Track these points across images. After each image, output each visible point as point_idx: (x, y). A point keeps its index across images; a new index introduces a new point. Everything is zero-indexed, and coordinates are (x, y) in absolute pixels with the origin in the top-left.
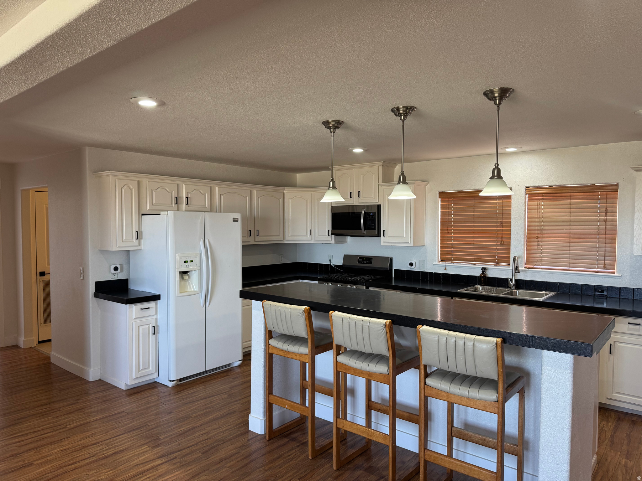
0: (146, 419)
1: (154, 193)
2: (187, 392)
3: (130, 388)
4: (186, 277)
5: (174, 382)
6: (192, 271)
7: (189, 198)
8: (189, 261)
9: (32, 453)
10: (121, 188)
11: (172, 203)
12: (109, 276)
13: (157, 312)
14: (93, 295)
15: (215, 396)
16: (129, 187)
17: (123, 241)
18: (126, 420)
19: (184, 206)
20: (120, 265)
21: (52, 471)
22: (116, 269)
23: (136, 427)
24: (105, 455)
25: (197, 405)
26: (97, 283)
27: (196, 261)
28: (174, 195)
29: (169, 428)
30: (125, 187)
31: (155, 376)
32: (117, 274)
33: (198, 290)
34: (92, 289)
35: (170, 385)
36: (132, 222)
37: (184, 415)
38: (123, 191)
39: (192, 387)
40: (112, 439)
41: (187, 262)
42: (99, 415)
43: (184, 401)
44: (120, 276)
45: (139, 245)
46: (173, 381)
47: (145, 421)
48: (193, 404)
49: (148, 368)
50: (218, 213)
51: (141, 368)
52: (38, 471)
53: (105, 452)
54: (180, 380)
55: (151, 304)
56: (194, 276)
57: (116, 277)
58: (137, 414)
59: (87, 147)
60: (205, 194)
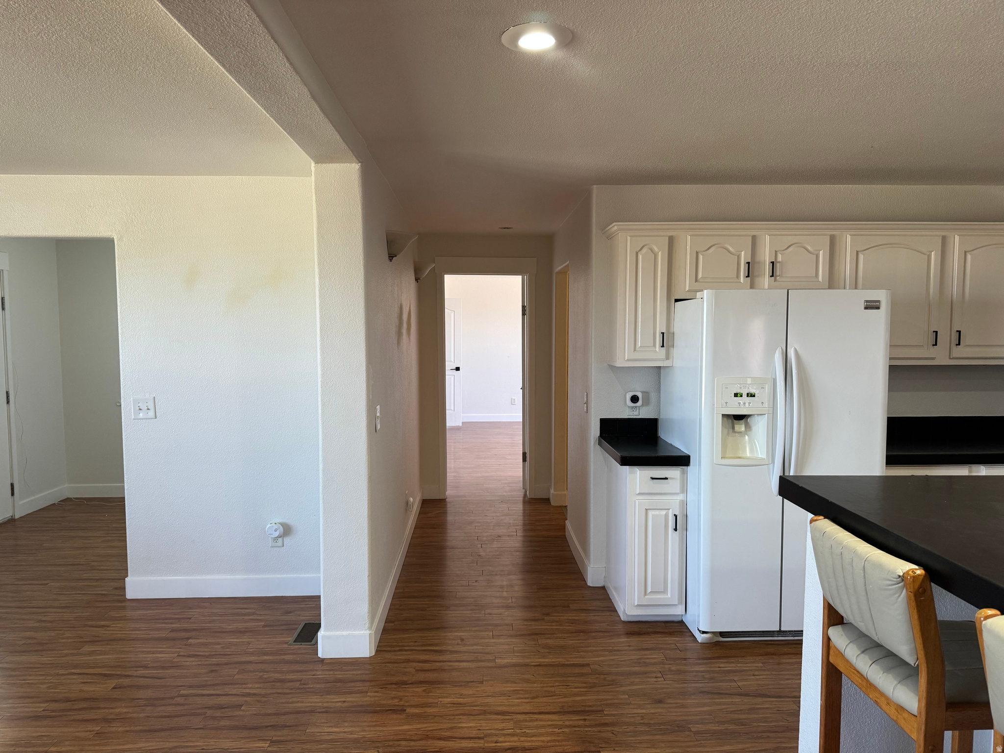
0: (610, 697)
1: (701, 257)
2: (722, 665)
3: (632, 620)
4: (740, 427)
5: (705, 635)
6: (754, 415)
7: (780, 262)
8: (745, 395)
9: (420, 690)
10: (637, 253)
11: (738, 276)
12: (625, 411)
13: (684, 489)
14: (596, 441)
15: (769, 697)
16: (652, 250)
17: (637, 349)
18: (580, 685)
19: (766, 280)
20: (642, 392)
21: (414, 738)
22: (635, 399)
23: (583, 709)
24: (496, 746)
25: (720, 704)
26: (603, 421)
27: (763, 395)
28: (744, 257)
29: (633, 737)
30: (643, 250)
31: (679, 611)
32: (637, 408)
33: (764, 456)
34: (595, 430)
35: (700, 638)
36: (654, 314)
37: (680, 718)
38: (640, 257)
39: (738, 657)
40: (531, 716)
41: (741, 396)
42: (551, 657)
43: (701, 685)
44: (643, 412)
45: (668, 357)
46: (704, 632)
47: (605, 702)
48: (715, 699)
49: (665, 591)
50: (848, 291)
51: (649, 590)
52: (400, 728)
53: (501, 739)
54: (722, 634)
55: (673, 473)
56: (760, 426)
57: (636, 413)
58: (605, 679)
59: (595, 186)
60: (817, 252)
